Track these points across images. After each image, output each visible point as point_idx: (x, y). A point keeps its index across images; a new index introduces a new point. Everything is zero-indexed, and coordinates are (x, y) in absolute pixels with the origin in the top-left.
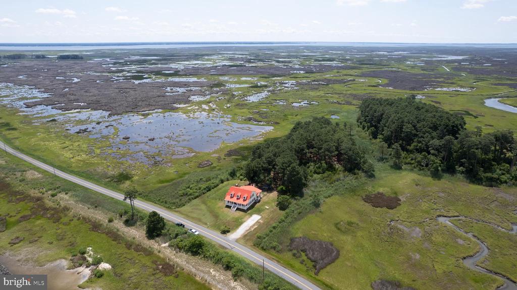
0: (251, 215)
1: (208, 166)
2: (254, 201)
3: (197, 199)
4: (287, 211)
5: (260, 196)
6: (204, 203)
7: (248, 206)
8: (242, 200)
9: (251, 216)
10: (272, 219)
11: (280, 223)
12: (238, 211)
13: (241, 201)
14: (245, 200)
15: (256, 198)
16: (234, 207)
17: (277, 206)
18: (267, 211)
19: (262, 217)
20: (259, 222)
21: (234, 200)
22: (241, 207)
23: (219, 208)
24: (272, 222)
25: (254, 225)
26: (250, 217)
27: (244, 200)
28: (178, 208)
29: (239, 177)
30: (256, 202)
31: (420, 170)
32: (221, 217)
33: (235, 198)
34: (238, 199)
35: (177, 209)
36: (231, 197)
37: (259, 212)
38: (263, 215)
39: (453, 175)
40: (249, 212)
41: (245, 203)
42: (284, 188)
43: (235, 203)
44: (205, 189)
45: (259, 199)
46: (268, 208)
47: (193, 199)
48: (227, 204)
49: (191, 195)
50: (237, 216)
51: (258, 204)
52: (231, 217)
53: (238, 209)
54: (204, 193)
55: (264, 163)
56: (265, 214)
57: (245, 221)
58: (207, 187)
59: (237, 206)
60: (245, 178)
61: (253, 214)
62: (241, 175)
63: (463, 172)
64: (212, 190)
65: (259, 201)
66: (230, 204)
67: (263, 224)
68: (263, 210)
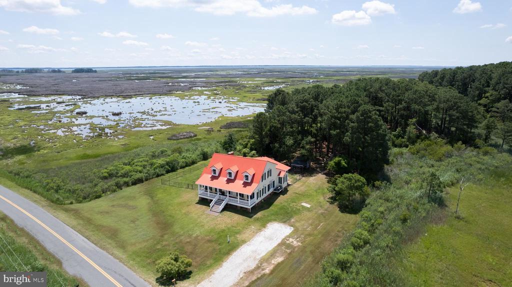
0: (264, 224)
1: (187, 138)
2: (272, 190)
3: (138, 185)
4: (365, 212)
5: (286, 178)
6: (150, 194)
7: (256, 201)
8: (239, 183)
9: (264, 226)
10: (326, 235)
11: (357, 247)
12: (228, 214)
13: (237, 187)
14: (249, 184)
15: (276, 184)
16: (218, 202)
17: (332, 203)
18: (309, 214)
19: (296, 230)
20: (289, 246)
21: (221, 184)
22: (238, 203)
23: (180, 204)
24: (327, 246)
25: (273, 254)
26: (260, 230)
27: (246, 184)
28: (80, 202)
29: (240, 151)
30: (278, 192)
32: (177, 228)
33: (223, 179)
34: (229, 181)
35: (76, 206)
36: (213, 178)
37: (285, 217)
38: (298, 224)
40: (259, 215)
41: (248, 191)
42: (343, 163)
43: (223, 193)
44: (162, 166)
45: (284, 185)
46: (309, 206)
47: (127, 184)
48: (200, 193)
49: (124, 176)
50: (223, 227)
51: (281, 198)
52: (206, 227)
53: (228, 208)
54: (158, 176)
55: (293, 112)
56: (304, 222)
57: (244, 242)
58: (168, 164)
59: (227, 200)
60: (254, 152)
61: (270, 221)
62: (245, 147)
64: (180, 171)
65: (285, 191)
66: (208, 196)
67: (303, 250)
68: (297, 212)
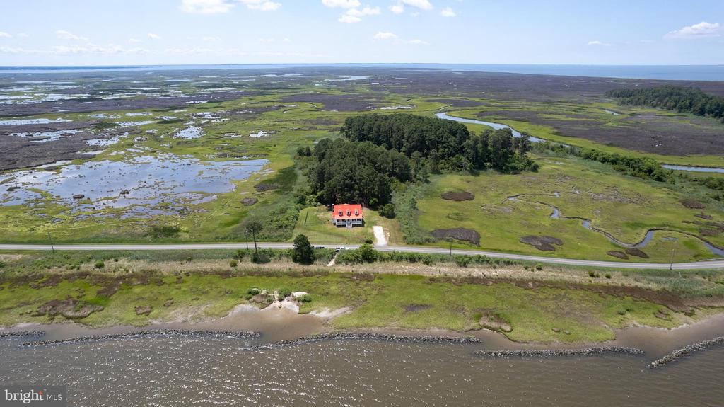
3: (296, 228)
4: (399, 217)
8: (353, 215)
16: (349, 225)
17: (382, 217)
18: (380, 221)
22: (356, 223)
23: (331, 229)
27: (357, 215)
31: (459, 171)
33: (346, 216)
34: (349, 215)
36: (340, 216)
37: (373, 224)
38: (381, 225)
39: (486, 171)
40: (366, 225)
43: (349, 220)
46: (376, 219)
51: (364, 219)
52: (355, 232)
53: (354, 226)
57: (373, 232)
59: (352, 223)
60: (319, 204)
61: (371, 226)
63: (491, 167)
66: (342, 223)
68: (375, 222)
